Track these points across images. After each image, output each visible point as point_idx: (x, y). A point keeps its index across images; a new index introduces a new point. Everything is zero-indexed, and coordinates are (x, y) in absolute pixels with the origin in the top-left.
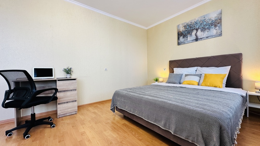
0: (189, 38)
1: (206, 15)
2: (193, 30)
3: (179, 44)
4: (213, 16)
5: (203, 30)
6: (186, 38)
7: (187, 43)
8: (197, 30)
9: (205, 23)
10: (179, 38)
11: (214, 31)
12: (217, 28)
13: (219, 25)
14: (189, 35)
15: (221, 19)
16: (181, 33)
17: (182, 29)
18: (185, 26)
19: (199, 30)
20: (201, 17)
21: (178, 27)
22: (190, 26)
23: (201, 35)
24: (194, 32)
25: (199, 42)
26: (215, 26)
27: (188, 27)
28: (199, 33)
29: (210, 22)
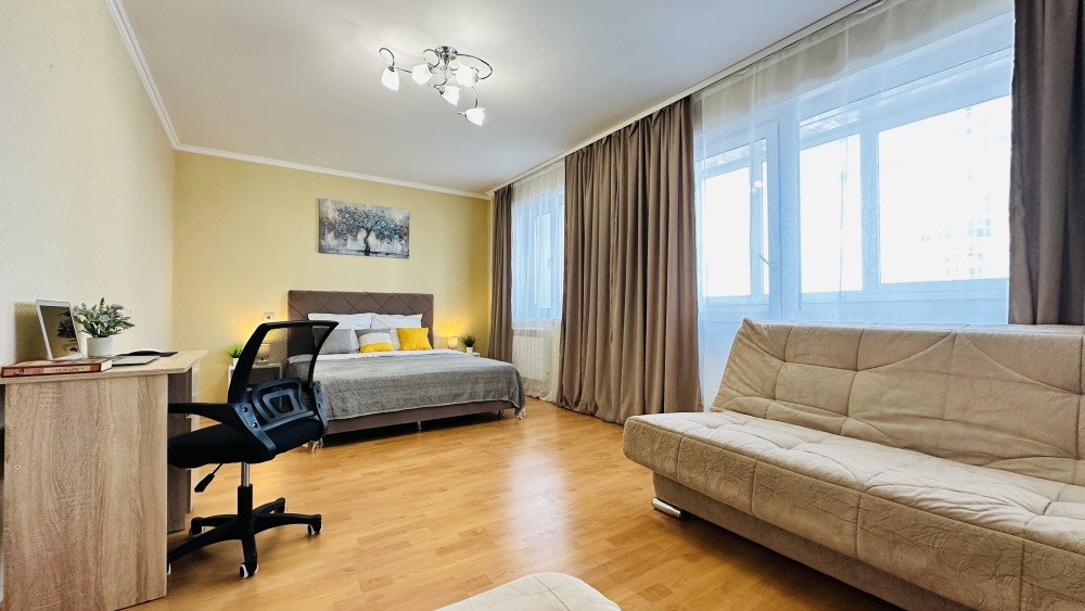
0: (350, 244)
1: (387, 208)
2: (359, 228)
3: (322, 250)
4: (398, 217)
5: (381, 236)
6: (342, 241)
7: (344, 252)
8: (368, 231)
9: (383, 224)
10: (322, 236)
11: (397, 246)
12: (403, 242)
13: (405, 238)
14: (349, 237)
15: (408, 228)
16: (330, 224)
17: (332, 215)
18: (340, 211)
19: (373, 234)
20: (377, 207)
21: (320, 203)
22: (352, 215)
23: (377, 245)
24: (362, 234)
25: (371, 259)
26: (401, 237)
27: (347, 216)
28: (372, 239)
29: (392, 226)
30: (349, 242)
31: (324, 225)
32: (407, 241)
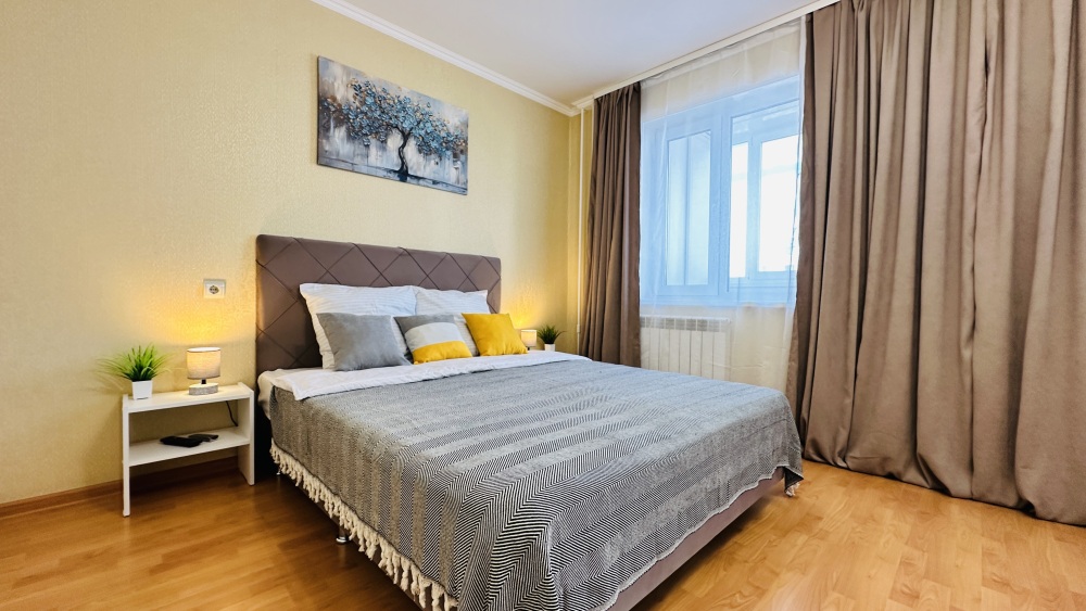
0: (375, 156)
1: (436, 100)
2: (390, 127)
3: (323, 159)
4: (450, 118)
5: (424, 149)
6: (360, 149)
7: (364, 169)
8: (406, 137)
9: (429, 127)
10: (323, 130)
11: (450, 171)
12: (459, 164)
13: (462, 157)
14: (373, 142)
15: (466, 142)
16: (339, 110)
17: (342, 93)
18: (357, 88)
19: (412, 143)
20: (420, 95)
21: (320, 65)
22: (379, 100)
23: (418, 164)
24: (395, 140)
25: (408, 188)
26: (455, 156)
27: (370, 100)
28: (411, 151)
29: (443, 134)
30: (373, 151)
31: (328, 112)
32: (465, 164)
